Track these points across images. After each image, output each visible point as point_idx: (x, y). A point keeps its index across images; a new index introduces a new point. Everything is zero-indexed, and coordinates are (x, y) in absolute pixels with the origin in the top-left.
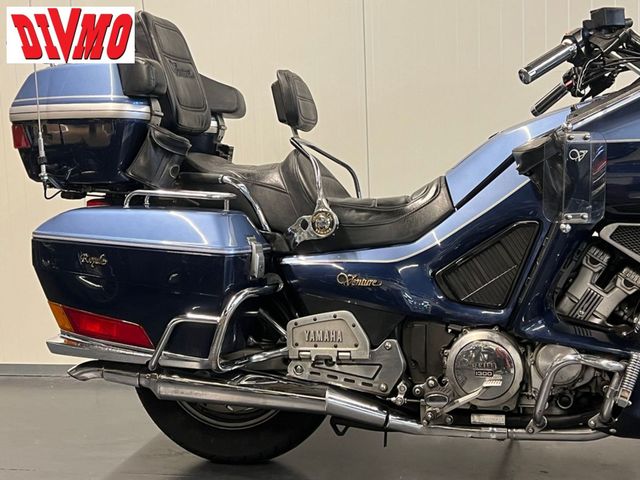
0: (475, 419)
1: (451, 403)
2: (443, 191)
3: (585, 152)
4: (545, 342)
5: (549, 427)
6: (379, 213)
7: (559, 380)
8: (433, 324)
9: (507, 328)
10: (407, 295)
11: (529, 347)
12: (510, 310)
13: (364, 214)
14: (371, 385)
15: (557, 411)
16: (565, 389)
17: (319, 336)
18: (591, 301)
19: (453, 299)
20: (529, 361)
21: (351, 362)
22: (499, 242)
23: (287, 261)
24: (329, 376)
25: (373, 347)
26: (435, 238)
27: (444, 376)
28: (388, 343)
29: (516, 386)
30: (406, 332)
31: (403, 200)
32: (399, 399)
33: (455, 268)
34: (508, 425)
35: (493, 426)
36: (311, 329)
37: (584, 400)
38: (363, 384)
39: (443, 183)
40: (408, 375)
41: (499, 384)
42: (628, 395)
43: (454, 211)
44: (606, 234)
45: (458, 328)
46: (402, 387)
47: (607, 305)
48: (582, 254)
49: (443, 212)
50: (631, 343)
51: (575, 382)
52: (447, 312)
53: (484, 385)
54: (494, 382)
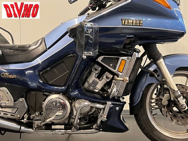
0: (53, 127)
1: (44, 121)
2: (43, 43)
3: (91, 30)
4: (78, 98)
5: (80, 129)
6: (18, 50)
7: (82, 112)
8: (38, 92)
9: (65, 93)
10: (29, 83)
11: (73, 100)
12: (66, 87)
13: (12, 50)
14: (14, 116)
15: (83, 123)
16: (85, 115)
19: (46, 83)
20: (73, 105)
21: (6, 107)
22: (63, 62)
25: (15, 101)
26: (39, 61)
27: (42, 111)
28: (21, 100)
29: (68, 114)
30: (28, 96)
31: (28, 46)
32: (25, 120)
33: (47, 71)
34: (65, 129)
35: (60, 129)
37: (92, 119)
38: (11, 115)
39: (43, 40)
40: (28, 112)
41: (61, 114)
42: (106, 117)
43: (47, 50)
44: (100, 59)
45: (47, 94)
46: (26, 116)
47: (100, 85)
48: (92, 67)
49: (43, 51)
50: (107, 98)
51: (88, 112)
52: (42, 88)
53: (56, 114)
54: (60, 113)
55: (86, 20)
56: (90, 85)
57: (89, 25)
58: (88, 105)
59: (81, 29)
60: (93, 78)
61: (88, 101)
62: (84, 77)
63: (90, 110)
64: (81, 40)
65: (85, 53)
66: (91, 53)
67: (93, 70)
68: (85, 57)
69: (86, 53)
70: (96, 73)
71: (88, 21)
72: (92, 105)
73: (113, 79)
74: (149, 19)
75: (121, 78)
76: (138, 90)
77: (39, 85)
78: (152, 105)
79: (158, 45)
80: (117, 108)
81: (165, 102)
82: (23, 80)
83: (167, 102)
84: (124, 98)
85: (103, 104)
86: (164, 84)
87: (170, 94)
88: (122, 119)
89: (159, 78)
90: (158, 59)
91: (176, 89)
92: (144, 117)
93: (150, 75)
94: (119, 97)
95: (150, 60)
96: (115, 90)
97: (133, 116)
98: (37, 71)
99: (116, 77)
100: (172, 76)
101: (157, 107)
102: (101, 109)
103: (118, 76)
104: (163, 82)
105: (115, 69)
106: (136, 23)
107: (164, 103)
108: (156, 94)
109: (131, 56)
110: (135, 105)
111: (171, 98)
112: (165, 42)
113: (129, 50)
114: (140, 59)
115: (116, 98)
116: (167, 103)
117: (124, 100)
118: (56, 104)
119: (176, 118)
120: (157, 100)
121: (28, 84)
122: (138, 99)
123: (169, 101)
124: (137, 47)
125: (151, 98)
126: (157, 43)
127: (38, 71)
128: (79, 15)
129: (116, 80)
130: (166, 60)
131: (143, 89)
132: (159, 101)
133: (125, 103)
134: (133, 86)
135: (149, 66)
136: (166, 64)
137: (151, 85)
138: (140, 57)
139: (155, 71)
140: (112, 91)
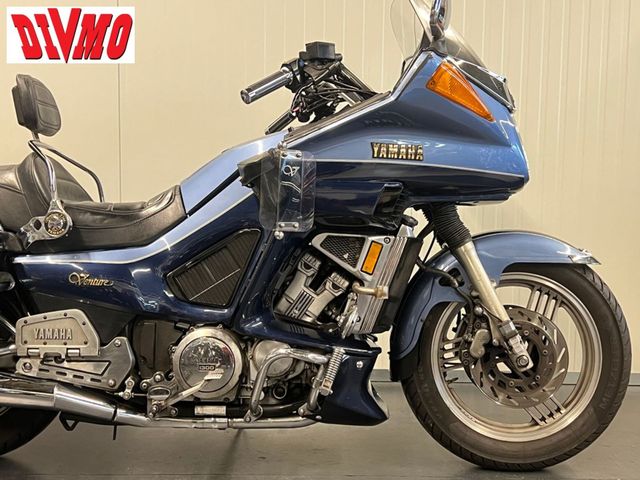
0: (198, 410)
1: (176, 395)
2: (178, 199)
3: (297, 168)
4: (262, 338)
5: (265, 416)
6: (115, 216)
7: (273, 372)
8: (163, 322)
9: (229, 325)
10: (141, 299)
11: (249, 343)
12: (233, 310)
13: (98, 217)
14: (99, 381)
15: (273, 401)
16: (279, 381)
17: (49, 334)
18: (305, 301)
19: (182, 299)
20: (249, 354)
21: (80, 359)
22: (226, 247)
23: (18, 261)
24: (58, 373)
25: (102, 344)
26: (165, 243)
27: (171, 371)
28: (117, 341)
29: (236, 379)
30: (136, 331)
31: (139, 206)
32: (127, 393)
33: (186, 270)
34: (229, 415)
35: (215, 416)
36: (42, 327)
37: (297, 391)
38: (92, 380)
39: (178, 191)
40: (136, 371)
41: (219, 377)
42: (330, 385)
43: (186, 217)
44: (317, 242)
45: (186, 326)
46: (130, 382)
47: (317, 305)
48: (297, 259)
49: (176, 218)
50: (336, 339)
51: (287, 374)
52: (173, 310)
53: (206, 378)
54: (215, 375)
55: (285, 144)
56: (292, 306)
57: (291, 156)
58: (287, 356)
59: (272, 167)
60: (299, 287)
61: (286, 346)
62: (278, 286)
63: (293, 368)
64: (272, 192)
65: (280, 226)
66: (297, 225)
67: (299, 268)
68: (282, 234)
69: (283, 224)
70: (309, 274)
71: (290, 145)
72: (298, 355)
73: (349, 289)
74: (441, 145)
75: (368, 287)
76: (412, 321)
77: (163, 303)
78: (446, 356)
79: (460, 209)
80: (360, 364)
81: (477, 348)
82: (126, 292)
83: (483, 349)
84: (375, 339)
85: (324, 352)
86: (475, 305)
87: (489, 330)
88: (370, 390)
89: (464, 290)
90: (462, 242)
91: (505, 317)
92: (426, 385)
93: (440, 282)
94: (364, 336)
95: (441, 245)
96: (353, 317)
97: (399, 384)
98: (159, 269)
99: (356, 285)
100: (495, 284)
101: (458, 361)
102: (318, 366)
103: (362, 284)
104: (473, 300)
105: (354, 266)
106: (407, 154)
107: (476, 351)
108: (454, 330)
109: (395, 233)
110: (403, 355)
111: (491, 340)
112: (477, 201)
113: (388, 220)
114: (415, 243)
115: (357, 338)
116: (481, 351)
117: (378, 344)
118: (206, 352)
119: (505, 388)
120: (457, 345)
121: (136, 300)
122: (410, 342)
123: (489, 346)
124: (409, 212)
125: (444, 339)
126: (459, 204)
127: (163, 269)
128: (267, 133)
129: (357, 292)
130: (480, 246)
131: (424, 316)
132: (462, 346)
133: (379, 350)
134: (400, 308)
135: (438, 258)
136: (480, 256)
137: (443, 306)
138: (416, 236)
139: (454, 272)
140: (346, 321)
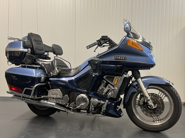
0: (81, 111)
9: (87, 94)
17: (54, 93)
18: (103, 90)
21: (59, 98)
23: (50, 79)
24: (55, 101)
25: (63, 96)
27: (76, 102)
28: (66, 95)
29: (87, 105)
30: (70, 94)
32: (67, 106)
38: (61, 103)
41: (84, 104)
42: (105, 108)
43: (80, 71)
44: (104, 77)
47: (105, 91)
53: (81, 104)
56: (100, 90)
60: (102, 87)
67: (102, 83)
80: (113, 104)
83: (143, 103)
85: (104, 101)
87: (144, 99)
89: (139, 89)
90: (138, 78)
91: (148, 96)
93: (133, 87)
100: (146, 89)
105: (112, 83)
109: (121, 76)
122: (127, 100)
130: (142, 80)
131: (130, 94)
139: (137, 85)
